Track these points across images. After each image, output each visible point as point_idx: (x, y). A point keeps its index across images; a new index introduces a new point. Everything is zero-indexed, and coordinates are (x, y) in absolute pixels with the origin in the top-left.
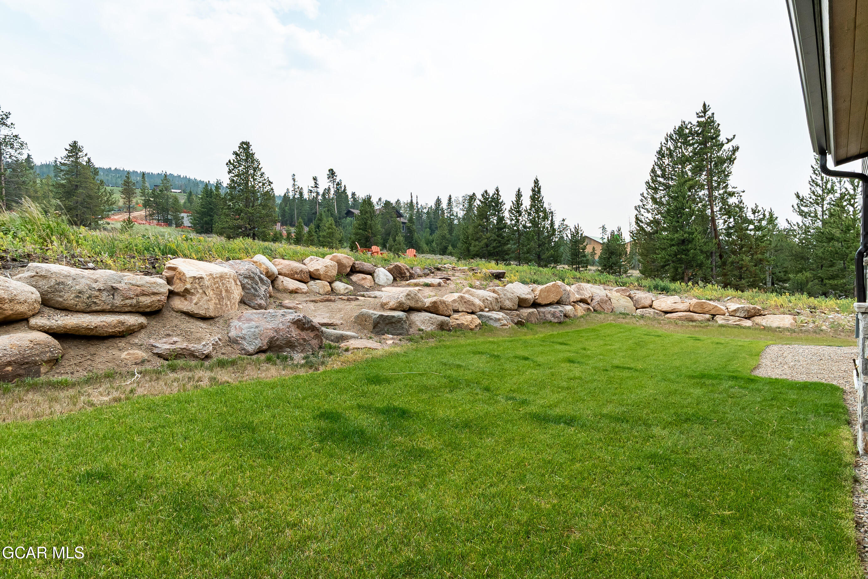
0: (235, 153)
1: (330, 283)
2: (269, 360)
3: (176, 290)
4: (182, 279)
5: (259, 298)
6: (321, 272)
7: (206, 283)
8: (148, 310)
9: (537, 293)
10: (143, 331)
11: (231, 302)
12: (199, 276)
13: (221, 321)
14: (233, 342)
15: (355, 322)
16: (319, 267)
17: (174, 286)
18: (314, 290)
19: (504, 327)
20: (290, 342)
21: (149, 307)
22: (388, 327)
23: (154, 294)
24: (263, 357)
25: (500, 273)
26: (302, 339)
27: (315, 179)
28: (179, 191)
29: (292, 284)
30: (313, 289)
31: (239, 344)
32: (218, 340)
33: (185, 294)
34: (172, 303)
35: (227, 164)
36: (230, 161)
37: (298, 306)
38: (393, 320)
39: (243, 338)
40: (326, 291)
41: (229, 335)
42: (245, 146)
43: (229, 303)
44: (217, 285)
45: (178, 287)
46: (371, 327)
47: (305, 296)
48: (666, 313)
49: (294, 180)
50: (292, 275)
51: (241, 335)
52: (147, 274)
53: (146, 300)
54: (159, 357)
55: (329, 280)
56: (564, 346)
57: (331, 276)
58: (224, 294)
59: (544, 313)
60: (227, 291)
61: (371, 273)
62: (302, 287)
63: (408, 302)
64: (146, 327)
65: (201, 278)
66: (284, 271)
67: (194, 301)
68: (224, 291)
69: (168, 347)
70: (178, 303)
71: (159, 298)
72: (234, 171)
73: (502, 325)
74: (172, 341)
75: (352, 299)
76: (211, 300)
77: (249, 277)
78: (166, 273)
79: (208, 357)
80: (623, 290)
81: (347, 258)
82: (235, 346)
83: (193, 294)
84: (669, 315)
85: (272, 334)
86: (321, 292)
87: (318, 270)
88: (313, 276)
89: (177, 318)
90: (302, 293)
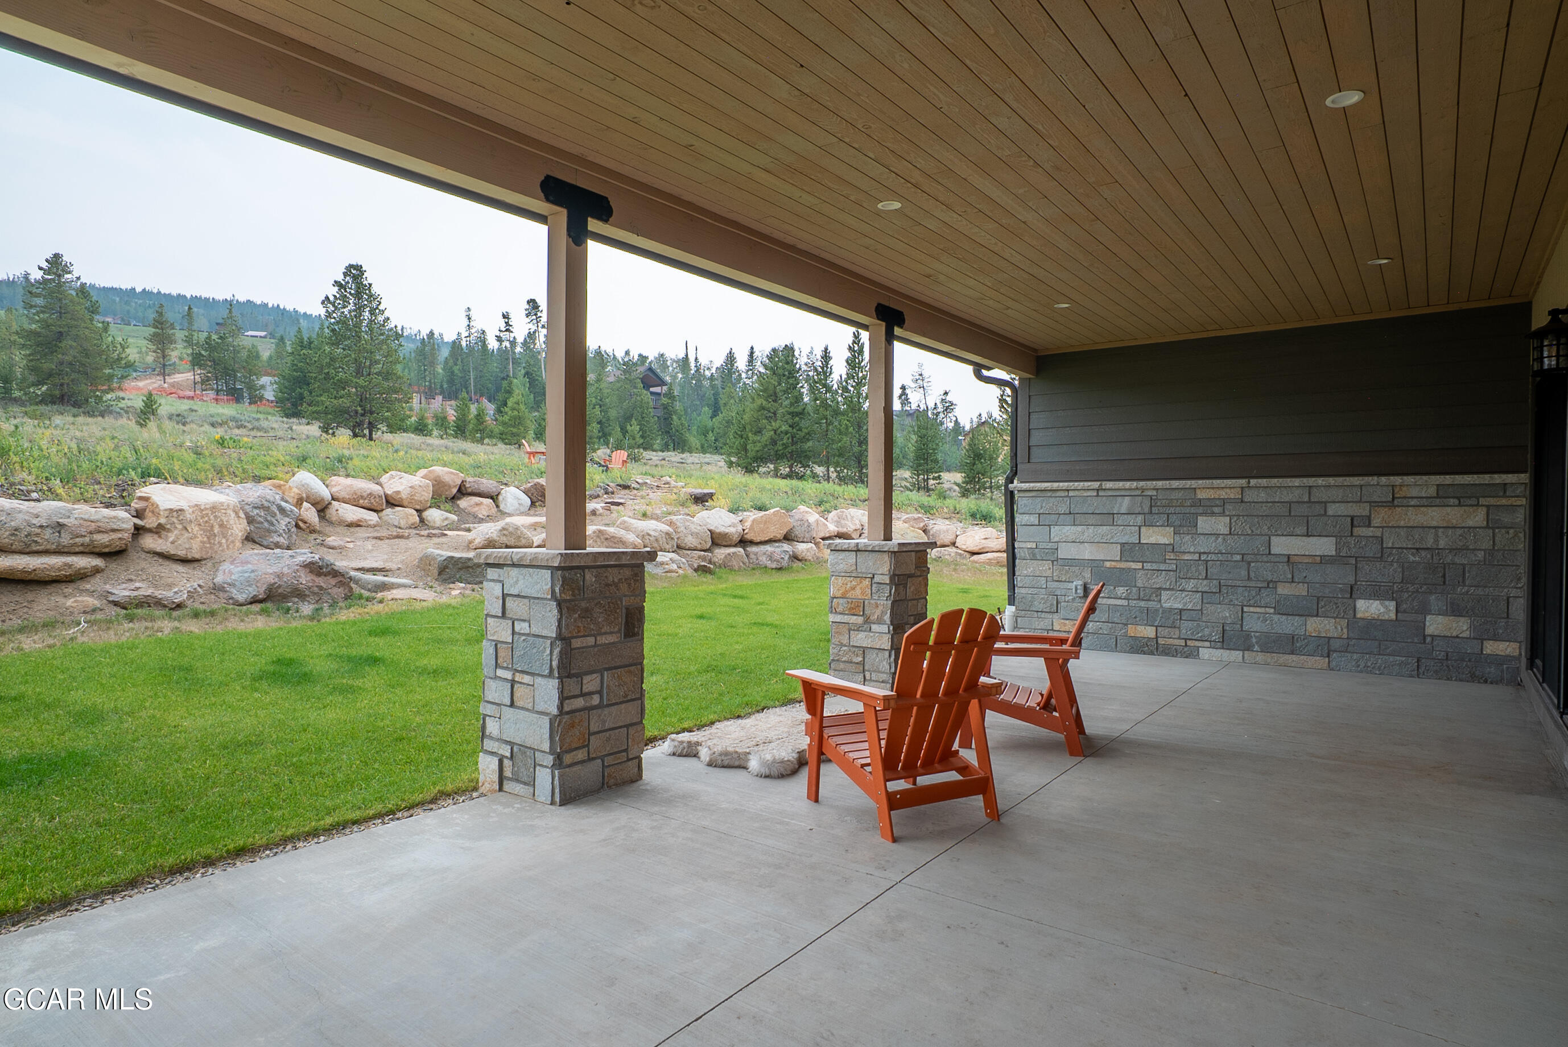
0: (337, 283)
1: (419, 511)
2: (263, 612)
3: (147, 526)
4: (155, 512)
5: (276, 535)
6: (404, 496)
7: (188, 516)
8: (107, 550)
9: (748, 524)
10: (98, 576)
11: (227, 540)
12: (178, 508)
13: (210, 564)
14: (217, 589)
15: (418, 567)
16: (400, 488)
17: (145, 521)
18: (391, 522)
19: (669, 574)
20: (297, 589)
21: (107, 546)
22: (462, 572)
23: (114, 530)
24: (256, 607)
25: (705, 495)
26: (317, 586)
27: (506, 316)
28: (263, 334)
29: (350, 513)
30: (389, 521)
31: (226, 591)
32: (196, 586)
33: (159, 530)
34: (142, 542)
35: (323, 303)
36: (327, 298)
37: (348, 545)
38: (470, 564)
39: (232, 585)
40: (410, 523)
41: (215, 581)
42: (355, 272)
43: (224, 541)
44: (206, 519)
45: (150, 522)
46: (436, 572)
47: (370, 530)
48: (973, 553)
49: (469, 319)
50: (355, 501)
51: (230, 581)
52: (109, 505)
53: (103, 539)
54: (115, 605)
55: (418, 507)
56: (741, 600)
57: (421, 501)
58: (216, 530)
59: (756, 554)
60: (221, 526)
61: (494, 497)
62: (368, 518)
63: (505, 539)
64: (103, 570)
65: (181, 510)
66: (343, 494)
67: (171, 539)
68: (217, 526)
69: (127, 593)
70: (149, 542)
71: (120, 536)
72: (334, 315)
73: (667, 572)
74: (133, 587)
75: (435, 535)
76: (196, 537)
77: (262, 507)
78: (136, 505)
79: (179, 606)
80: (915, 519)
81: (452, 473)
82: (221, 594)
83: (169, 530)
84: (975, 557)
85: (271, 579)
86: (402, 526)
87: (398, 492)
88: (393, 501)
89: (145, 560)
90: (368, 526)
